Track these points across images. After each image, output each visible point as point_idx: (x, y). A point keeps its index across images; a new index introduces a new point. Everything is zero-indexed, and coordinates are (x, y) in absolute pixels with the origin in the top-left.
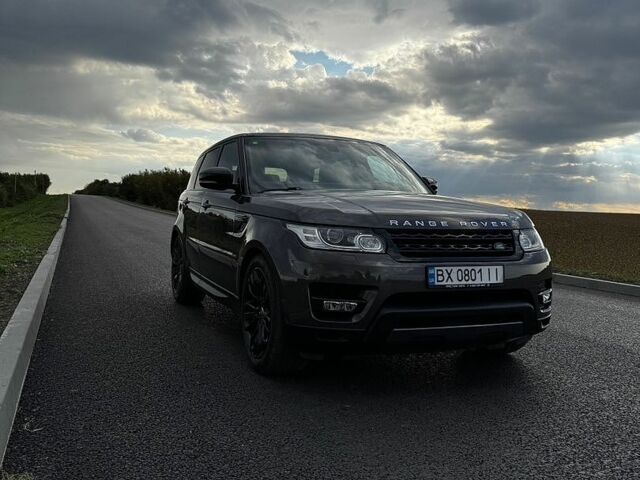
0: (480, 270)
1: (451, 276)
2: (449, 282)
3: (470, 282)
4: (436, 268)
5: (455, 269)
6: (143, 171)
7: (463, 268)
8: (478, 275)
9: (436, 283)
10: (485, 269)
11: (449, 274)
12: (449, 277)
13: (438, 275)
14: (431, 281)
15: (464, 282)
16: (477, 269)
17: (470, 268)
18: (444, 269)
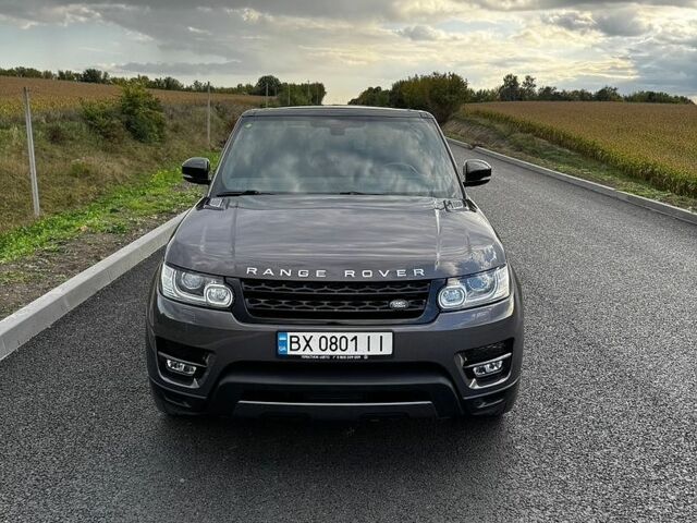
0: (355, 338)
1: (309, 343)
2: (308, 352)
3: (338, 352)
4: (289, 334)
5: (317, 336)
6: (413, 76)
7: (329, 335)
8: (351, 345)
9: (289, 353)
10: (362, 337)
11: (308, 342)
12: (308, 345)
13: (291, 342)
14: (281, 349)
15: (328, 352)
16: (350, 336)
17: (338, 335)
18: (300, 335)
